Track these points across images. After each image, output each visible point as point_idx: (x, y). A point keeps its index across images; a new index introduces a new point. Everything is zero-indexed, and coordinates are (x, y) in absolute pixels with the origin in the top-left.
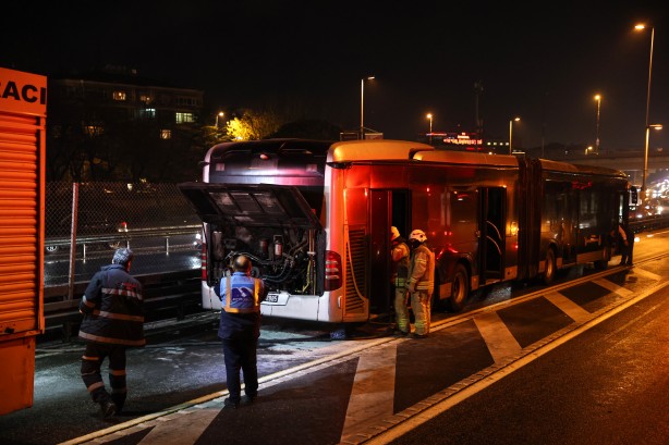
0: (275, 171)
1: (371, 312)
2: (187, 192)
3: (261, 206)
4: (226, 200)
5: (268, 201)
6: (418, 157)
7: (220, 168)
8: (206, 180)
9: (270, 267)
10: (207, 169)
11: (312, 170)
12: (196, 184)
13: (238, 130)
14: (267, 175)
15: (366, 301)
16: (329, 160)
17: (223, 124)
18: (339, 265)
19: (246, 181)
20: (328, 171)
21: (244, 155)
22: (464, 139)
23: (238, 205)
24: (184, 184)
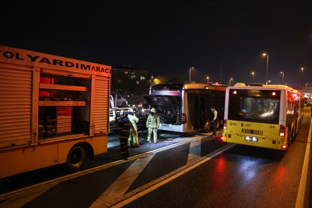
0: (169, 92)
1: (194, 130)
2: (145, 97)
3: (165, 101)
4: (155, 99)
5: (167, 100)
6: (207, 88)
7: (154, 91)
8: (150, 94)
9: (167, 118)
10: (150, 91)
11: (178, 91)
12: (147, 95)
13: (157, 81)
14: (166, 93)
15: (193, 127)
16: (183, 89)
17: (153, 80)
18: (186, 117)
19: (161, 94)
20: (183, 92)
21: (160, 87)
22: (217, 84)
23: (158, 101)
24: (144, 95)
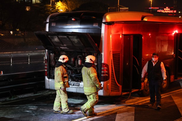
0: (79, 26)
1: (123, 91)
2: (39, 36)
3: (72, 42)
4: (56, 39)
5: (75, 40)
6: (145, 20)
7: (53, 25)
8: (47, 30)
9: (76, 70)
10: (47, 25)
11: (96, 26)
12: (43, 32)
13: (61, 7)
14: (75, 28)
15: (120, 87)
16: (104, 21)
18: (108, 70)
19: (65, 31)
20: (103, 26)
21: (65, 18)
22: (167, 10)
23: (61, 42)
24: (37, 32)
